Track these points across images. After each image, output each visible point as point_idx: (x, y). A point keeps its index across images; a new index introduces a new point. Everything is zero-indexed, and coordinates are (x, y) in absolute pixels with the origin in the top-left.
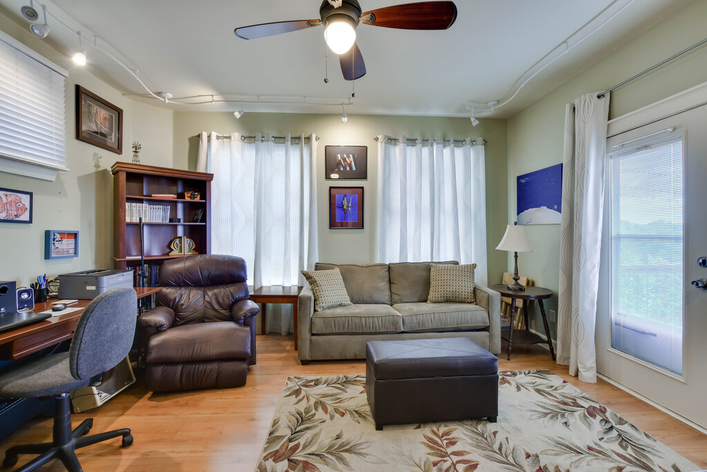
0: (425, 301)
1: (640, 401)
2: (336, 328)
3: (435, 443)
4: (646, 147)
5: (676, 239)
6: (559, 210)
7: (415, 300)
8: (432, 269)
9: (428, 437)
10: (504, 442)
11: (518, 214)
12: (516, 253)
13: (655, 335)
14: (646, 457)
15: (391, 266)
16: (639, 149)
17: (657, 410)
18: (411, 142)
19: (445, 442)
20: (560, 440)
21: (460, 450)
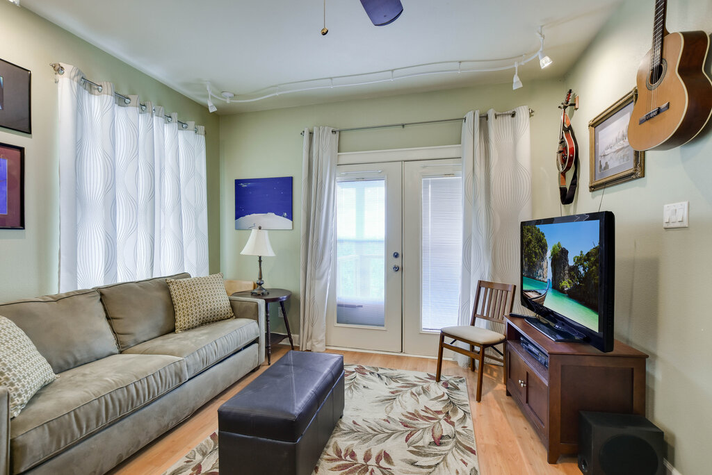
0: (173, 331)
1: (362, 353)
2: (80, 428)
3: (346, 466)
4: (363, 179)
5: (380, 241)
6: (290, 217)
7: (156, 335)
8: (171, 287)
9: (336, 468)
10: (368, 424)
11: (237, 217)
12: (260, 257)
13: (361, 306)
14: (407, 380)
15: (104, 291)
16: (358, 179)
17: (372, 354)
18: (121, 100)
19: (348, 458)
20: (379, 399)
21: (363, 453)
